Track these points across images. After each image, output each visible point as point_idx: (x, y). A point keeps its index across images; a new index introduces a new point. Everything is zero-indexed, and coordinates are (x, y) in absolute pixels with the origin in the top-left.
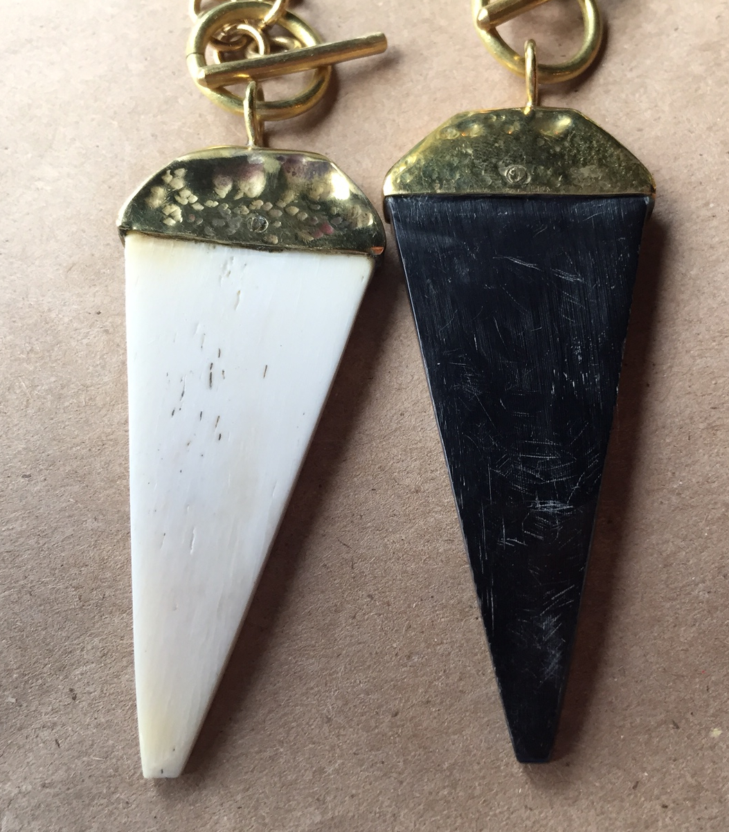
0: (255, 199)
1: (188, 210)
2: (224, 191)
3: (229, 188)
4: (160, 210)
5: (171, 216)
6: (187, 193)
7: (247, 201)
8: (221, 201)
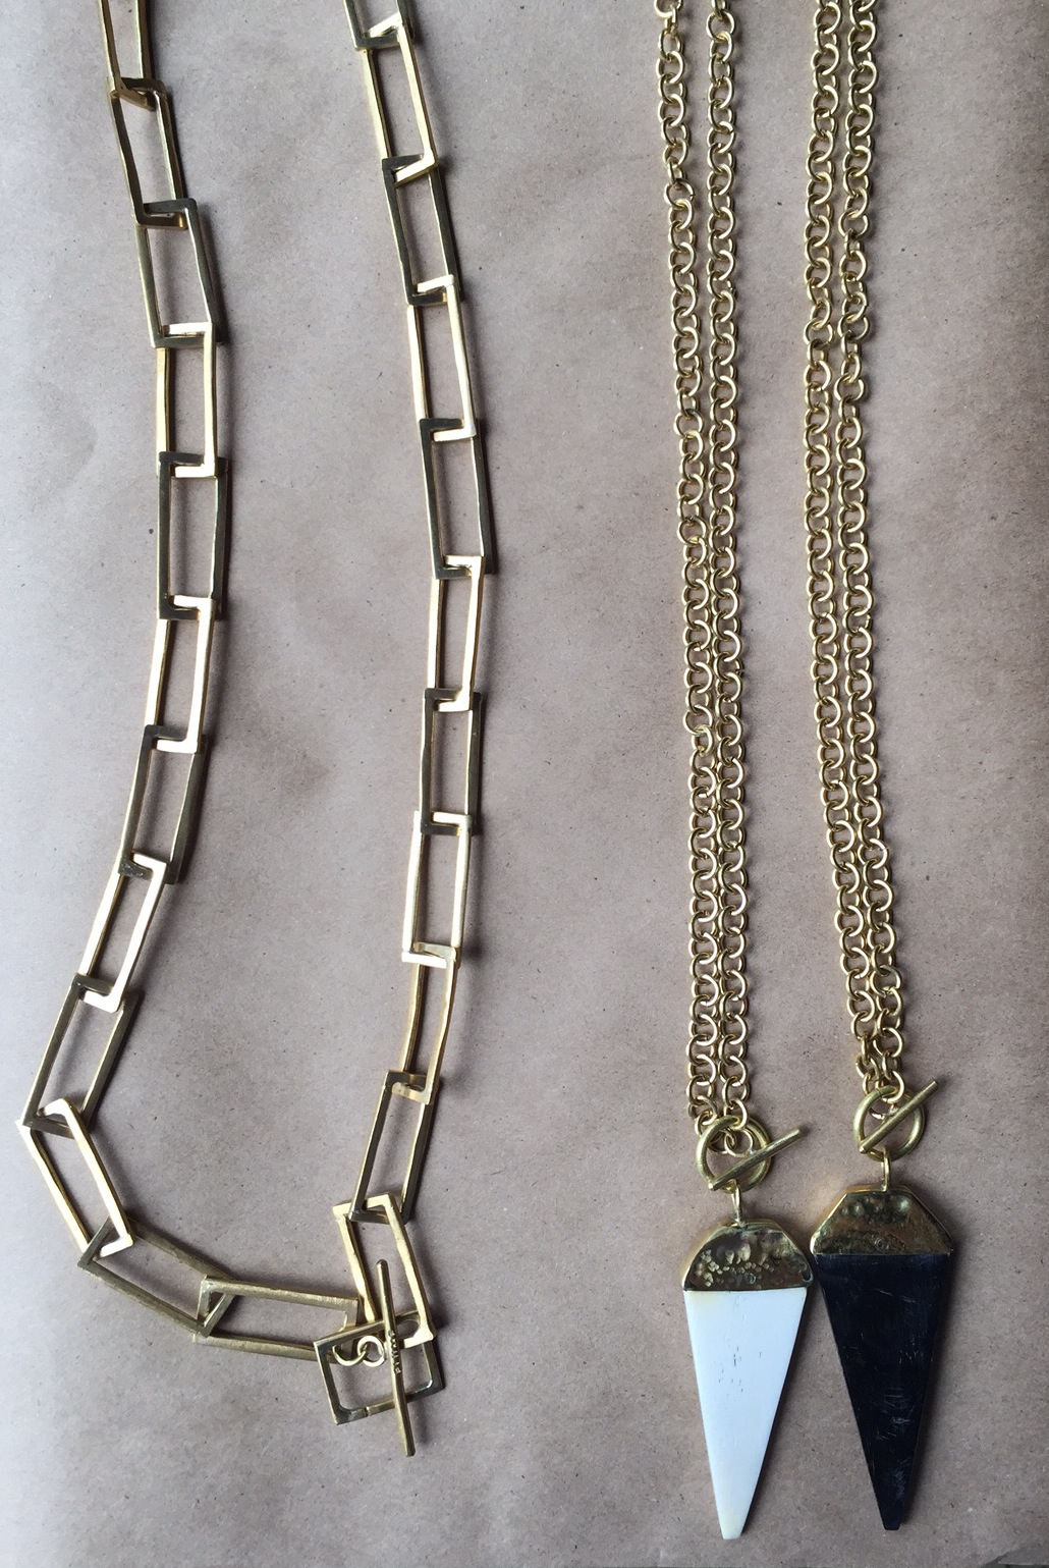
0: (747, 1262)
1: (715, 1274)
2: (731, 1259)
3: (732, 1257)
4: (702, 1276)
5: (708, 1280)
6: (713, 1264)
7: (743, 1263)
8: (730, 1266)
